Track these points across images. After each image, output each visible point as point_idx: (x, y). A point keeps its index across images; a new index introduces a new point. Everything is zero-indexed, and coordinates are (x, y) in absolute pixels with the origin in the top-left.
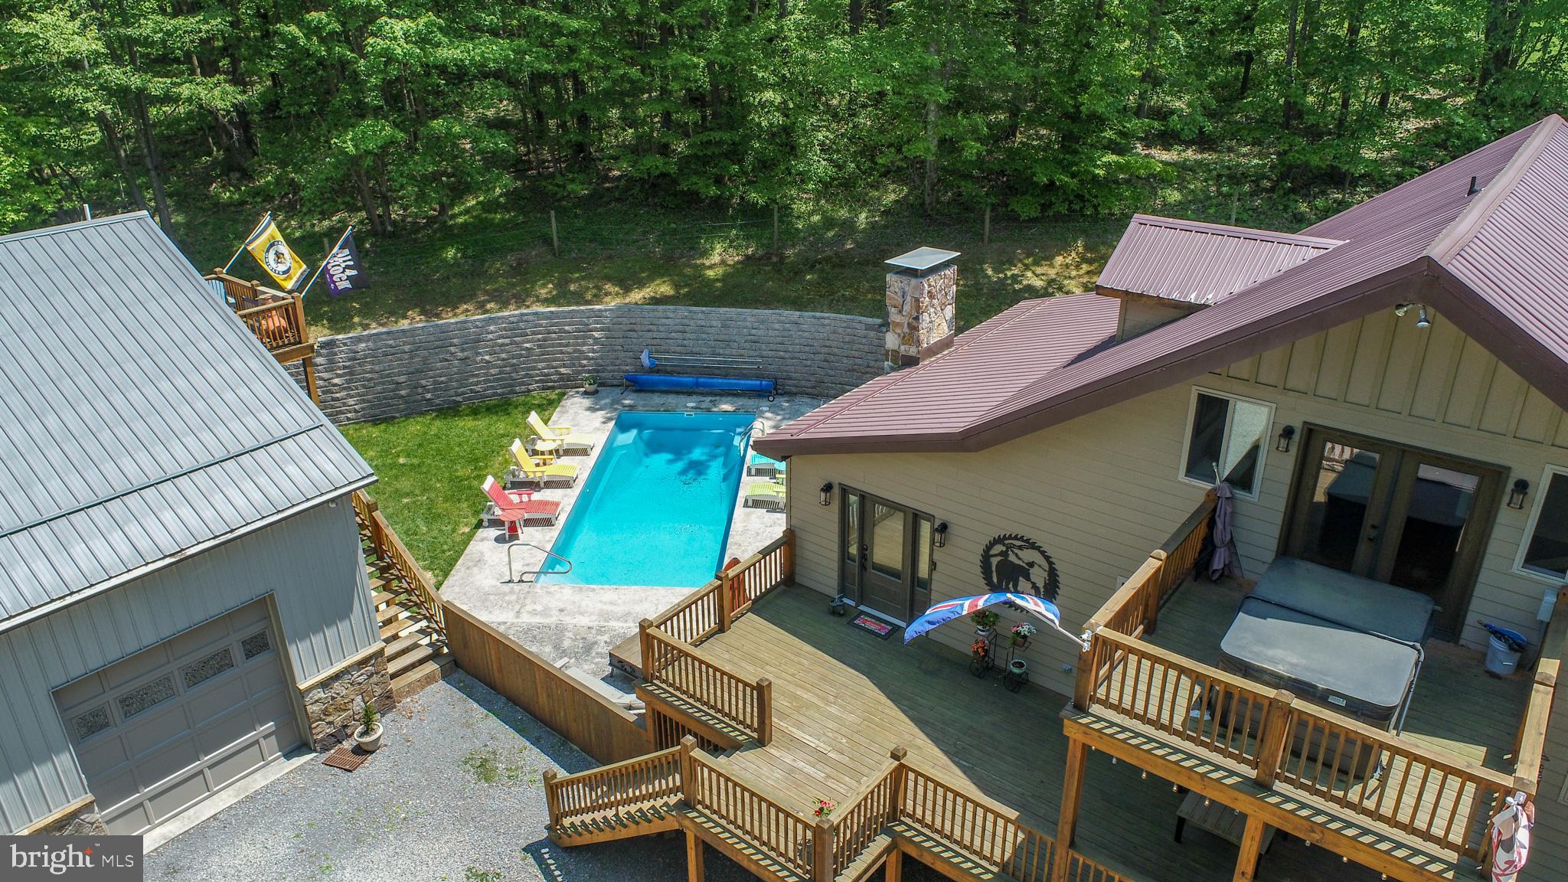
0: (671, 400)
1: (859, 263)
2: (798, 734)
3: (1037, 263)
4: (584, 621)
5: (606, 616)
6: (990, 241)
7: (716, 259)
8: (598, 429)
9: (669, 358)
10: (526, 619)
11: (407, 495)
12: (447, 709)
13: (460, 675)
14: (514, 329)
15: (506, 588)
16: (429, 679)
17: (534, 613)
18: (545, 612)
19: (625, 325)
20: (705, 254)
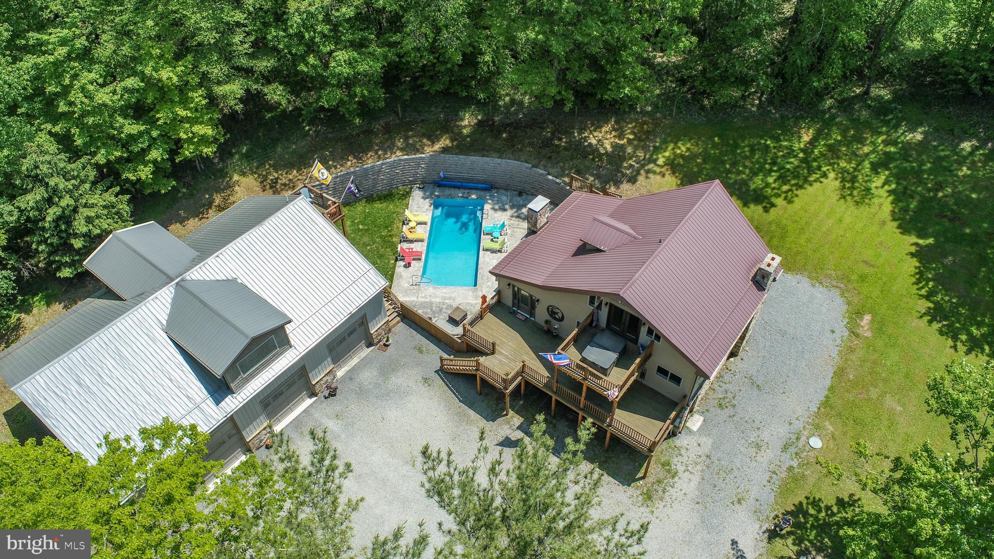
0: (453, 191)
1: (524, 126)
2: (502, 351)
3: (595, 130)
4: (438, 300)
5: (444, 298)
6: (578, 116)
7: (466, 122)
8: (427, 210)
9: (452, 174)
10: (420, 299)
11: (369, 245)
12: (405, 332)
13: (405, 320)
14: (393, 165)
15: (412, 287)
16: (398, 322)
17: (422, 297)
18: (425, 297)
19: (433, 161)
20: (462, 120)
